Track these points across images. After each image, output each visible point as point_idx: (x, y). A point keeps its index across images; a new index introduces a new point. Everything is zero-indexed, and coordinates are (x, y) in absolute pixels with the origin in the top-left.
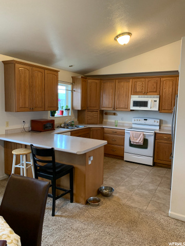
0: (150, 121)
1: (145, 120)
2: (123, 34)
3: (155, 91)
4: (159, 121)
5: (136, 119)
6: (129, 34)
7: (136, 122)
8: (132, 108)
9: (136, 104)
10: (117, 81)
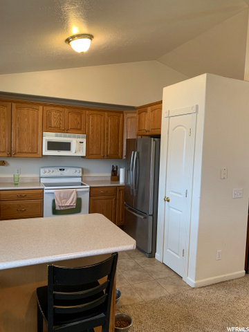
0: (68, 172)
1: (60, 170)
2: (80, 36)
3: (79, 127)
4: (81, 170)
5: (47, 170)
6: (91, 37)
7: (47, 174)
8: (46, 152)
9: (52, 146)
10: (14, 105)
